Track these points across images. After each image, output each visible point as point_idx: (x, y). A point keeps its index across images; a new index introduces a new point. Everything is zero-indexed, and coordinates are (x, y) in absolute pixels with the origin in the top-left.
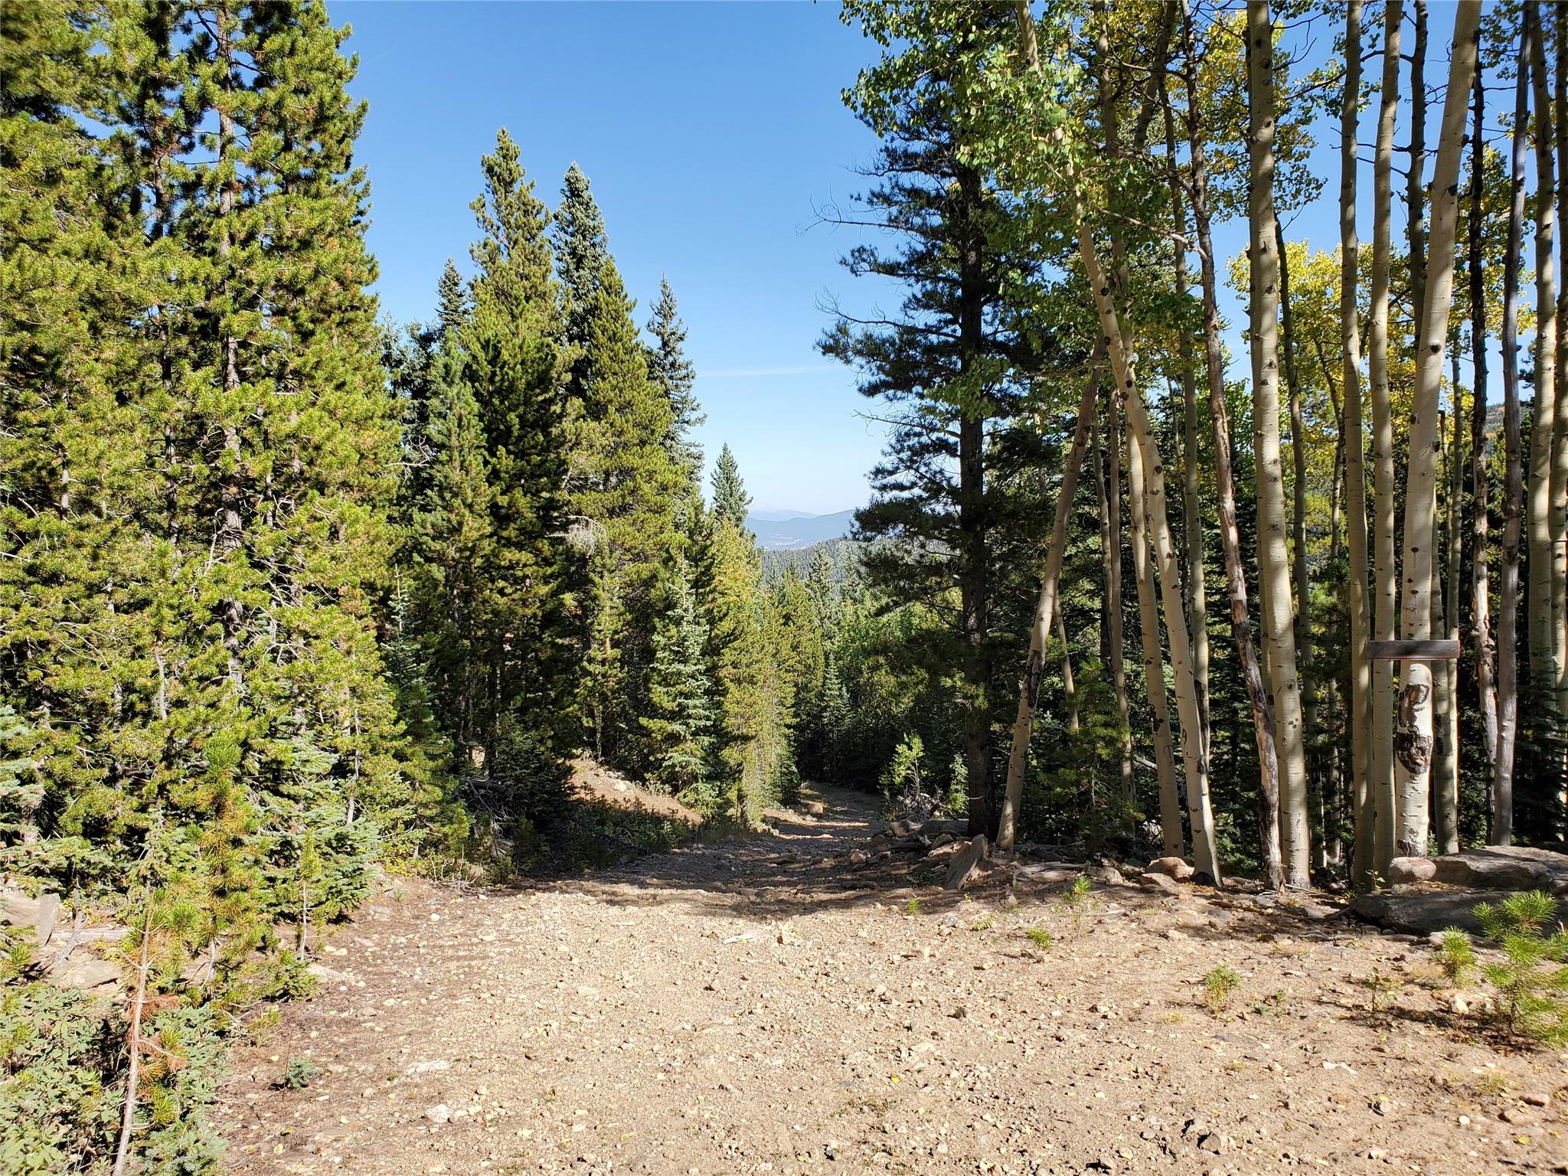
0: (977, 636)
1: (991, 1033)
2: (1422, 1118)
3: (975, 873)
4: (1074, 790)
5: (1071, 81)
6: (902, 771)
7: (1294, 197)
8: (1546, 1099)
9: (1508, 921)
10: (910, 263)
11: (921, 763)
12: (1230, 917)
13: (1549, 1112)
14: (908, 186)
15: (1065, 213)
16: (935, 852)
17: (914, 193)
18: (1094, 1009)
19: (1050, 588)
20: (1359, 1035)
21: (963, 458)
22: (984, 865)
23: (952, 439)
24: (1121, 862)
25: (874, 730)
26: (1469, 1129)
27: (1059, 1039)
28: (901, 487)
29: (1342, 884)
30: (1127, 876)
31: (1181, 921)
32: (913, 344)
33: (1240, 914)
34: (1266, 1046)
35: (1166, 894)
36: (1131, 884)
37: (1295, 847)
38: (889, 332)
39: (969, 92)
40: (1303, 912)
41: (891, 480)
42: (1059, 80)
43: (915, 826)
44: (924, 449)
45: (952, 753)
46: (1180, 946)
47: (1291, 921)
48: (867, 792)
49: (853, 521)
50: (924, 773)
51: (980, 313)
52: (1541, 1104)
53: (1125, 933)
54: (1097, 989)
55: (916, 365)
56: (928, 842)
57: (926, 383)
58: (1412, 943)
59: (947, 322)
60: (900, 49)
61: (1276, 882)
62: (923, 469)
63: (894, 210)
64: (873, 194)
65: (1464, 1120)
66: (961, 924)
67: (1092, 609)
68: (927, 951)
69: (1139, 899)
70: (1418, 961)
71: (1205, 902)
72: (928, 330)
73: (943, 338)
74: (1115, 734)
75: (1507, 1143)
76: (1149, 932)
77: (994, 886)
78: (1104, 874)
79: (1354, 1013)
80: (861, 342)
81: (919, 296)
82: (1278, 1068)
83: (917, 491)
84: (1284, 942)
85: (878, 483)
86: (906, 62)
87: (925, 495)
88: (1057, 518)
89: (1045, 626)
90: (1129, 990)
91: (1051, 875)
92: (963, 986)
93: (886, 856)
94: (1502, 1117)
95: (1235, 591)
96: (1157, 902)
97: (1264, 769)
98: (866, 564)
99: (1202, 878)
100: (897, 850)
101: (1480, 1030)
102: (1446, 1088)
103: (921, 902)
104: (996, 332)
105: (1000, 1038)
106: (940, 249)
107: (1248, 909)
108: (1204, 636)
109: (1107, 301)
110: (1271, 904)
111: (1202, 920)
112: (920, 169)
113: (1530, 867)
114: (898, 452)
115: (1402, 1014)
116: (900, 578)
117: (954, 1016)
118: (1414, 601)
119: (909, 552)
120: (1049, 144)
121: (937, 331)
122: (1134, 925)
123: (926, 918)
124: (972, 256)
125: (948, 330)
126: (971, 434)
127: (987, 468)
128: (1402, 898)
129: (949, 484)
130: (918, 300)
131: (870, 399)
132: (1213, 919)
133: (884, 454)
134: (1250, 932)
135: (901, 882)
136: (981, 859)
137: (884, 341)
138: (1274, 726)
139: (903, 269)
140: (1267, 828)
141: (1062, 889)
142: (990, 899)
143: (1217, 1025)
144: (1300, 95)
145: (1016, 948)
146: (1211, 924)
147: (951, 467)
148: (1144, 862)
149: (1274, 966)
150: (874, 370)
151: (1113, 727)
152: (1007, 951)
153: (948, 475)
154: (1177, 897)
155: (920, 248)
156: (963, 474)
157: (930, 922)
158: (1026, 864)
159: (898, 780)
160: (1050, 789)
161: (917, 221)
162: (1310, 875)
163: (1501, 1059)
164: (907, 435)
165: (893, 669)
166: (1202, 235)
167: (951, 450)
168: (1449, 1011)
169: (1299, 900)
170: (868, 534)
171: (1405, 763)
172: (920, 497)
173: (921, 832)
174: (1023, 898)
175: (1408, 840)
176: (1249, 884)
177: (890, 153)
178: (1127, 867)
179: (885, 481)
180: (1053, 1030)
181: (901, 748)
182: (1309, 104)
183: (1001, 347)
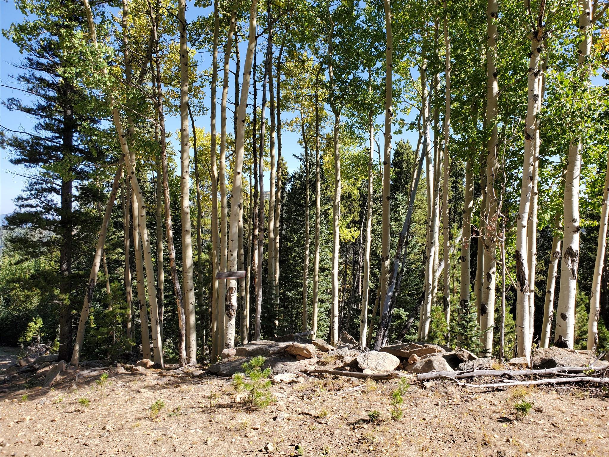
0: (67, 273)
1: (54, 449)
2: (221, 443)
3: (59, 378)
4: (106, 336)
5: (110, 52)
6: (31, 335)
7: (199, 112)
8: (259, 427)
9: (252, 367)
10: (39, 110)
11: (42, 330)
12: (165, 380)
13: (259, 431)
14: (38, 76)
15: (107, 102)
16: (40, 371)
17: (41, 80)
18: (104, 428)
19: (100, 252)
20: (205, 417)
21: (62, 195)
22: (63, 373)
23: (58, 187)
24: (125, 363)
25: (18, 317)
26: (235, 443)
27: (86, 445)
28: (32, 206)
29: (208, 361)
30: (127, 369)
31: (146, 384)
32: (38, 144)
33: (169, 378)
34: (171, 429)
35: (141, 374)
36: (127, 372)
37: (191, 349)
38: (26, 137)
39: (65, 45)
40: (192, 374)
41: (26, 203)
42: (104, 51)
43: (32, 360)
44: (44, 190)
45: (57, 324)
46: (144, 395)
47: (188, 378)
48: (11, 347)
49: (4, 220)
50: (42, 335)
51: (72, 136)
52: (257, 429)
53: (123, 393)
54: (107, 419)
55: (40, 154)
56: (37, 367)
57: (45, 162)
58: (227, 379)
59: (56, 137)
60: (33, 18)
61: (184, 364)
62: (43, 199)
63: (31, 86)
64: (20, 76)
65: (234, 440)
66: (48, 402)
67: (121, 261)
68: (28, 418)
69: (130, 378)
70: (227, 386)
71: (156, 375)
72: (47, 139)
73: (54, 144)
74: (124, 312)
75: (246, 445)
76: (133, 391)
77: (67, 382)
78: (116, 370)
79: (204, 409)
80: (11, 140)
81: (43, 124)
82: (174, 436)
83: (39, 209)
84: (184, 387)
85: (19, 204)
86: (35, 25)
87: (43, 211)
88: (103, 224)
89: (97, 268)
90: (121, 417)
91: (94, 373)
92: (44, 431)
93: (15, 376)
94: (246, 436)
95: (171, 255)
96: (138, 378)
97: (180, 321)
98: (10, 241)
99: (157, 366)
100: (21, 373)
101: (243, 407)
102: (230, 430)
103: (28, 396)
104: (79, 145)
105: (59, 451)
106: (54, 106)
107: (172, 376)
108: (163, 271)
109: (124, 140)
110: (181, 372)
111: (154, 383)
112: (44, 70)
113: (263, 347)
114: (30, 191)
115: (220, 406)
116: (28, 247)
117: (38, 445)
118: (232, 258)
119: (33, 236)
120: (99, 75)
121: (51, 140)
122: (127, 389)
123: (30, 402)
124: (69, 112)
125: (57, 141)
126: (67, 186)
127: (74, 201)
128: (225, 364)
129: (55, 206)
130: (42, 126)
131: (16, 166)
132: (159, 382)
133: (23, 191)
134: (172, 384)
135: (21, 387)
136: (62, 371)
137: (23, 141)
138: (184, 304)
139: (35, 111)
140: (181, 344)
141: (97, 378)
142: (64, 388)
143: (154, 424)
144: (200, 77)
145: (73, 408)
146: (158, 384)
147: (57, 199)
148: (134, 362)
149: (179, 397)
150: (19, 154)
151: (124, 309)
152: (68, 410)
153: (55, 202)
154: (145, 375)
155: (44, 104)
156: (62, 203)
157: (32, 404)
158: (83, 370)
159: (28, 339)
160: (95, 337)
161: (42, 92)
162: (197, 359)
163: (248, 416)
164: (35, 183)
165: (23, 289)
166: (161, 121)
167: (57, 192)
168: (234, 402)
169: (191, 370)
170: (12, 227)
171: (228, 315)
172: (41, 211)
173: (35, 363)
174: (80, 385)
175: (228, 343)
176: (175, 366)
177: (30, 60)
178: (128, 365)
179: (23, 203)
180: (84, 442)
181: (30, 324)
182: (203, 81)
183: (81, 151)
